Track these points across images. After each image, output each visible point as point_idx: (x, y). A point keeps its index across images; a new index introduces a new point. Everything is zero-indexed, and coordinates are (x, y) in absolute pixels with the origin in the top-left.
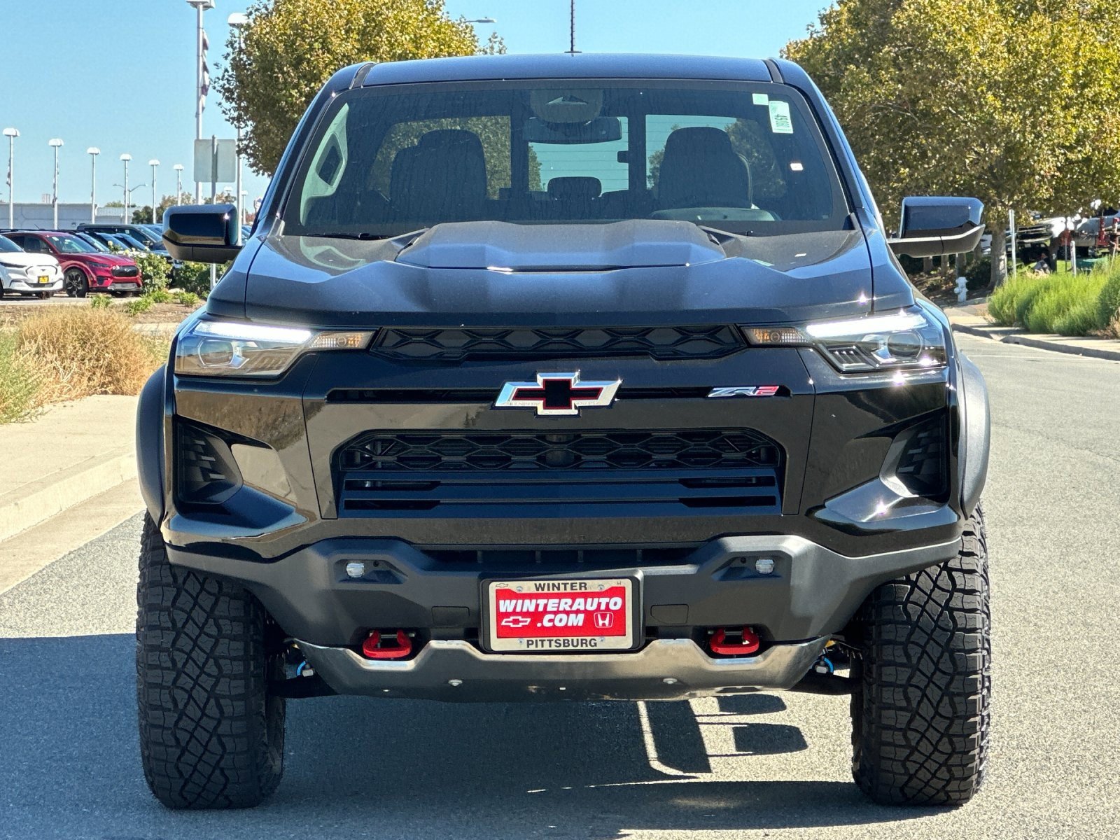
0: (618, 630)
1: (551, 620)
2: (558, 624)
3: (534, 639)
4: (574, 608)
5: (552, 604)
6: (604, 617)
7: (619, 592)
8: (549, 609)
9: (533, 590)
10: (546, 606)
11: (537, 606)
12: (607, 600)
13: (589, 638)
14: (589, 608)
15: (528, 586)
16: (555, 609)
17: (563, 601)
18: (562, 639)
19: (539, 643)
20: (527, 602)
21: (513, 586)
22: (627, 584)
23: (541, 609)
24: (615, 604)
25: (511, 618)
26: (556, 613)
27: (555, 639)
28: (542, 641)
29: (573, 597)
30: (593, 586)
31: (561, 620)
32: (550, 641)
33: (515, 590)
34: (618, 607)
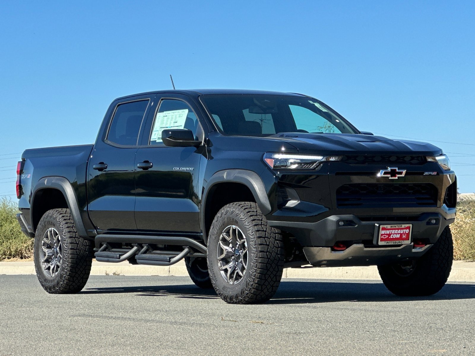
0: (407, 239)
1: (392, 236)
2: (394, 237)
3: (388, 241)
4: (398, 233)
5: (393, 231)
6: (404, 235)
7: (409, 228)
8: (393, 233)
9: (390, 228)
10: (392, 232)
11: (390, 232)
12: (405, 230)
13: (400, 241)
14: (402, 233)
15: (389, 227)
16: (394, 233)
17: (396, 230)
18: (394, 241)
19: (389, 243)
20: (388, 231)
21: (385, 226)
22: (411, 225)
23: (391, 233)
24: (407, 231)
25: (384, 236)
26: (394, 234)
27: (393, 241)
28: (390, 242)
29: (398, 229)
30: (403, 226)
31: (395, 236)
32: (392, 242)
33: (385, 227)
34: (408, 232)
